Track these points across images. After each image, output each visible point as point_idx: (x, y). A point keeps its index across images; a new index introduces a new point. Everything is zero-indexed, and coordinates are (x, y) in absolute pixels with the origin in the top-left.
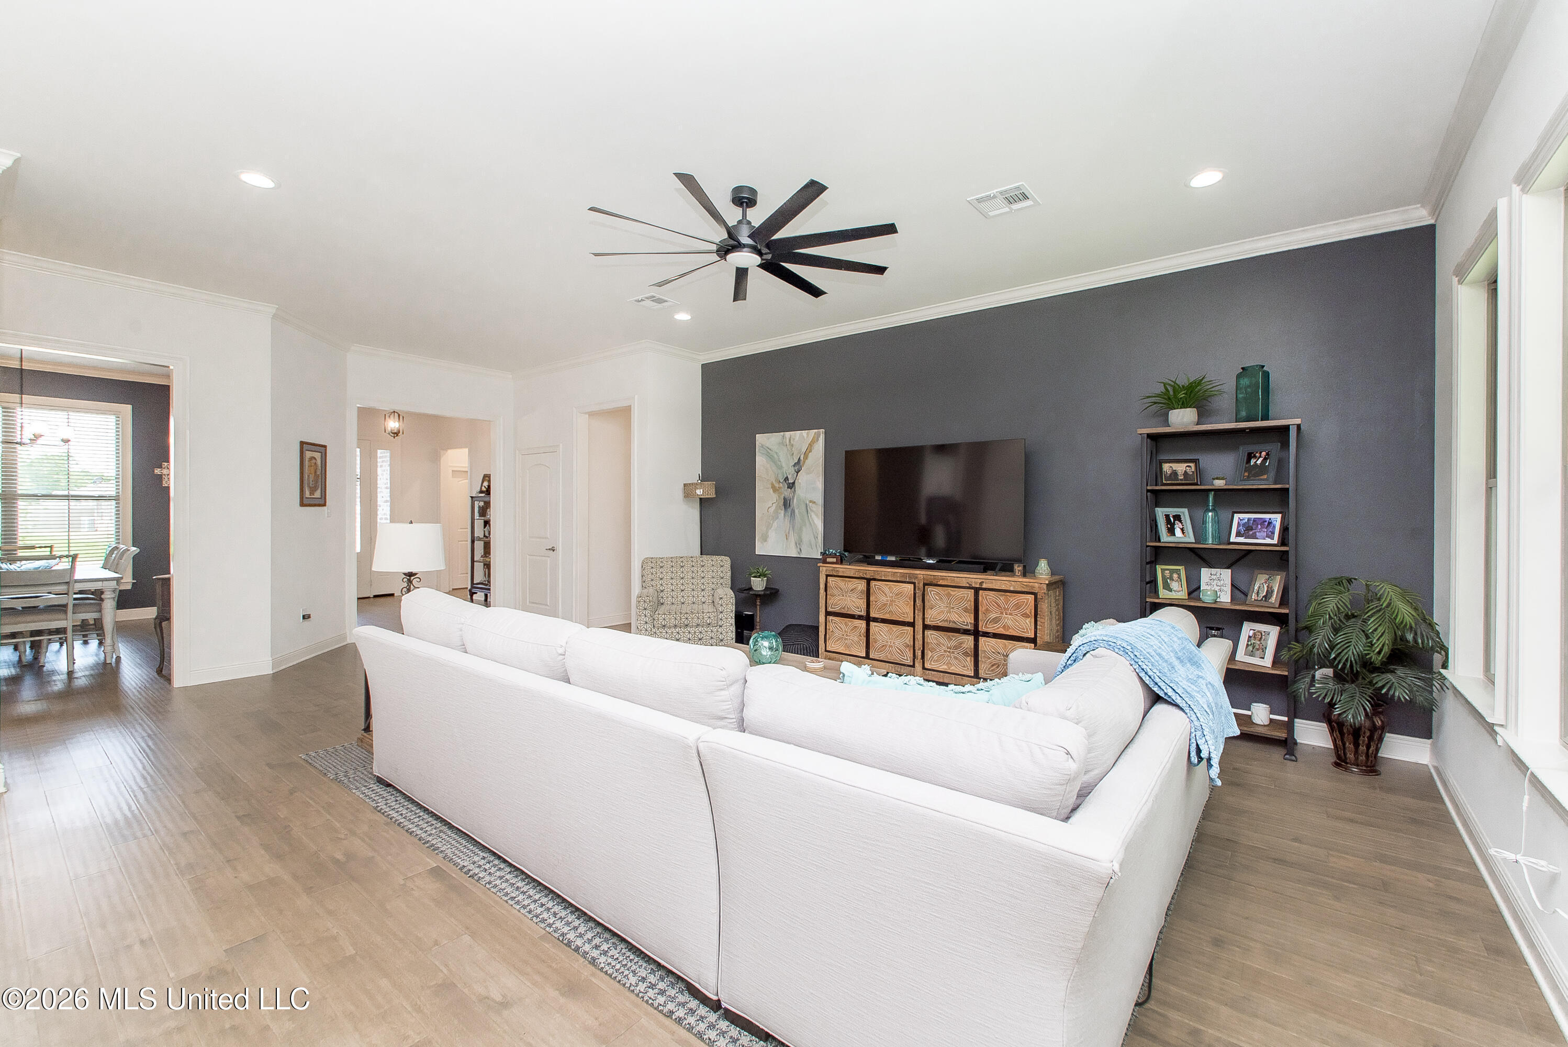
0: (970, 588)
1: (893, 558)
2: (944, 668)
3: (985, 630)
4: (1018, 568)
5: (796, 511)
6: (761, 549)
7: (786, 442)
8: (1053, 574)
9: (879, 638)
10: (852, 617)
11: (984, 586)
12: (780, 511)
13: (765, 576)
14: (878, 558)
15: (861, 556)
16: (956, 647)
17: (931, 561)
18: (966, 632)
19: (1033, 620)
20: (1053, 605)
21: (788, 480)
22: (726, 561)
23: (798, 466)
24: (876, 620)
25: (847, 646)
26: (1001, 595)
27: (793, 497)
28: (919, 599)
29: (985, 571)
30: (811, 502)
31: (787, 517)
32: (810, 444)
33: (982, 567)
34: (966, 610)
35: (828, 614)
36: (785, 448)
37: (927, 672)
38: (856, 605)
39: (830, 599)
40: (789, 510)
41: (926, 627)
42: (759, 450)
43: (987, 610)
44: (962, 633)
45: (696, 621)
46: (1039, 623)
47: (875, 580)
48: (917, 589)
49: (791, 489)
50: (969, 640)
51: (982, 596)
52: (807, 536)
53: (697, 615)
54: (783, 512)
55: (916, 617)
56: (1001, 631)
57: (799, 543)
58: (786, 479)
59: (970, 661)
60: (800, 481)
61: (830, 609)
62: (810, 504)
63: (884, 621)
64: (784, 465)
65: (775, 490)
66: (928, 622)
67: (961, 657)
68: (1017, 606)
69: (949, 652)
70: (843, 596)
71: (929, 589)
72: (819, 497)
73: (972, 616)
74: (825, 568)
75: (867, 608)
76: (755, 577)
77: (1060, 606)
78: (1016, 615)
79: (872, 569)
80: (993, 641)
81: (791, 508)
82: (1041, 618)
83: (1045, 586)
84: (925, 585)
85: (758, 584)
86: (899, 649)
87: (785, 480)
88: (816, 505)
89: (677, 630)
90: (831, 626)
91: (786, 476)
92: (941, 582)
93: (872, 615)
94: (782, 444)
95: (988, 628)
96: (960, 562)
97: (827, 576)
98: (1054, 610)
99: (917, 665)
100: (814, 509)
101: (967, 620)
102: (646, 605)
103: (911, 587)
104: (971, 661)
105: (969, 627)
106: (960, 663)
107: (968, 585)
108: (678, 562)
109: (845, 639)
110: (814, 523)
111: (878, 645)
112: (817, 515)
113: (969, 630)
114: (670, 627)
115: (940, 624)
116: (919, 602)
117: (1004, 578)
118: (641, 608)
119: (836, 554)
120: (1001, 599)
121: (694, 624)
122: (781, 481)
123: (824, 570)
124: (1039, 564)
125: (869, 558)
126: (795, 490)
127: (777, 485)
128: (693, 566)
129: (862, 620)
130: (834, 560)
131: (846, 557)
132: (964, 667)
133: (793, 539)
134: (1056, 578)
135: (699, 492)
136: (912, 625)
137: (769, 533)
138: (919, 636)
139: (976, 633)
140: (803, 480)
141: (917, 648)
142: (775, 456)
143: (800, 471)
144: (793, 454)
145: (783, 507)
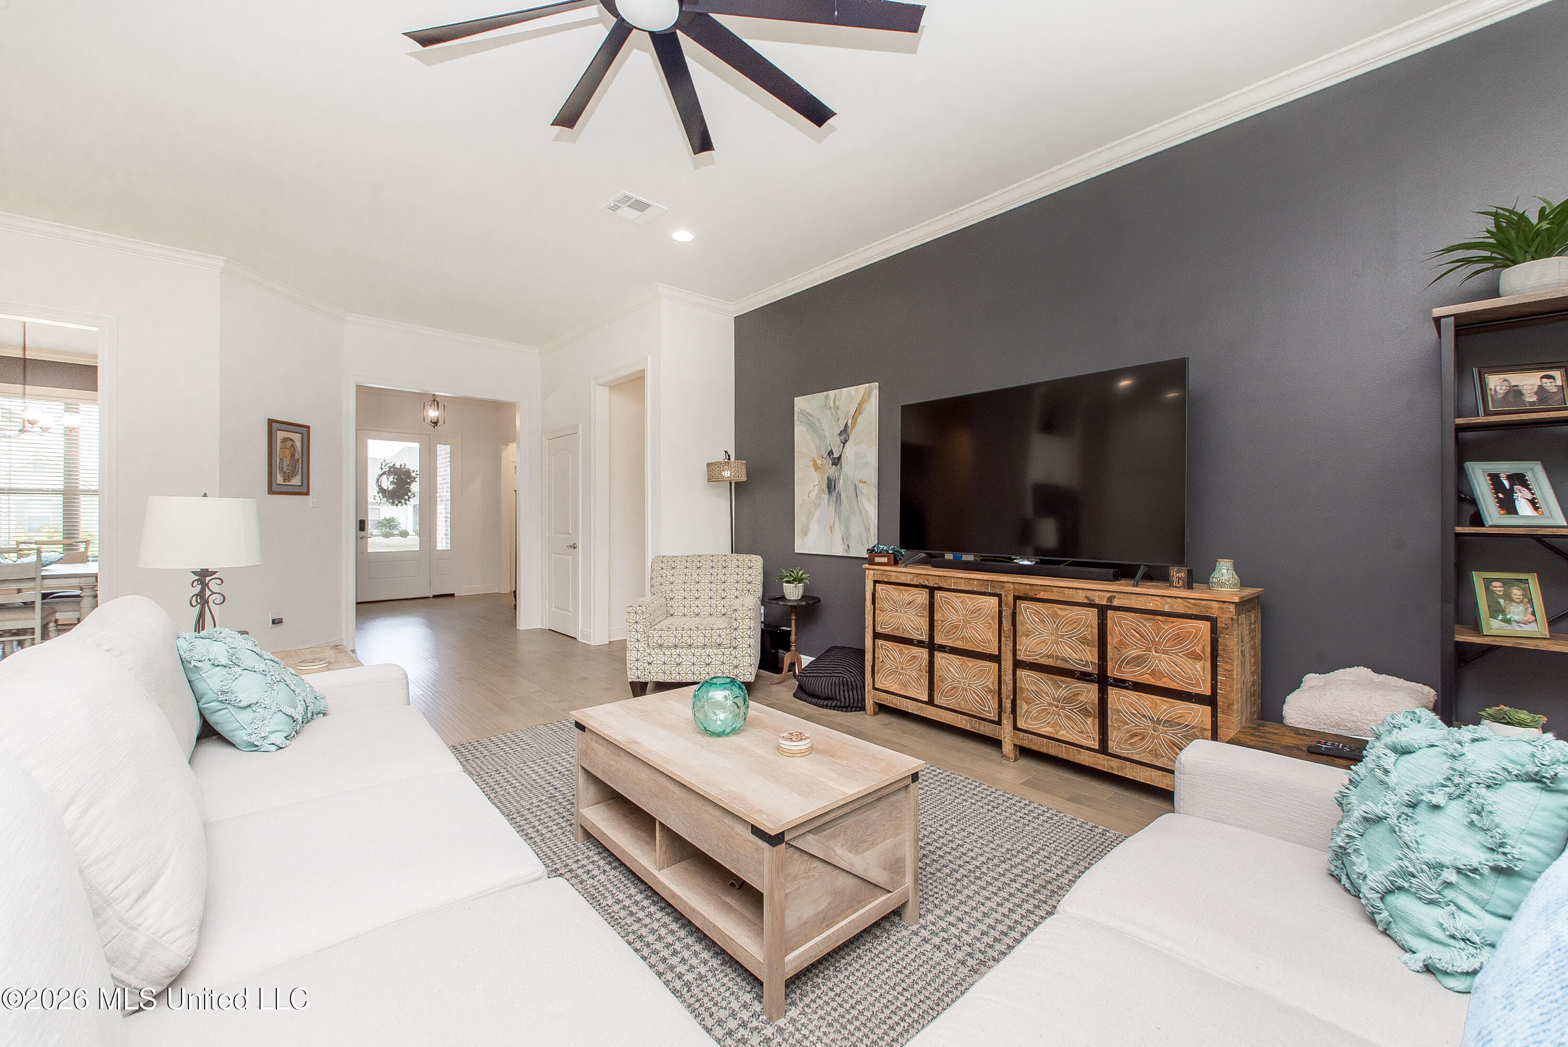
0: (1091, 605)
1: (968, 557)
2: (1047, 730)
3: (1117, 675)
4: (1178, 574)
5: (843, 495)
6: (801, 546)
7: (830, 405)
8: (1243, 584)
9: (945, 674)
10: (908, 642)
11: (1116, 603)
12: (823, 495)
13: (800, 581)
14: (949, 556)
15: (924, 555)
16: (1068, 700)
17: (1026, 563)
18: (1084, 677)
19: (1208, 665)
20: (1246, 639)
21: (833, 454)
22: (757, 562)
23: (845, 434)
24: (942, 648)
25: (904, 685)
26: (1146, 619)
27: (839, 478)
28: (1007, 621)
29: (1116, 577)
30: (861, 481)
31: (831, 503)
32: (859, 404)
33: (1112, 571)
34: (1084, 641)
35: (876, 636)
36: (828, 412)
37: (1021, 734)
38: (916, 626)
39: (879, 615)
40: (834, 494)
41: (1018, 664)
42: (798, 417)
43: (1121, 643)
44: (1077, 678)
45: (701, 640)
46: (1220, 671)
47: (940, 589)
48: (1003, 605)
49: (836, 465)
50: (1090, 692)
51: (1113, 619)
52: (856, 529)
53: (704, 632)
54: (826, 496)
55: (1003, 647)
56: (1148, 679)
57: (845, 539)
58: (831, 453)
59: (1091, 725)
60: (846, 454)
61: (879, 630)
62: (860, 485)
63: (954, 651)
64: (827, 435)
65: (817, 468)
66: (1021, 656)
67: (1078, 717)
68: (1178, 639)
69: (1057, 707)
70: (897, 611)
71: (1023, 605)
72: (871, 474)
73: (1095, 650)
74: (872, 572)
75: (930, 630)
76: (788, 582)
77: (1258, 641)
78: (1176, 653)
79: (936, 573)
80: (1132, 696)
81: (837, 491)
82: (1224, 662)
83: (1232, 608)
84: (1016, 598)
85: (793, 592)
86: (978, 696)
87: (829, 454)
88: (868, 485)
89: (678, 651)
90: (880, 654)
91: (829, 449)
92: (1042, 595)
93: (939, 640)
94: (826, 406)
95: (1123, 672)
96: (1074, 564)
97: (875, 582)
98: (1247, 647)
99: (1004, 721)
100: (865, 492)
101: (1087, 657)
102: (638, 617)
103: (994, 601)
104: (1094, 725)
105: (1089, 669)
106: (1074, 726)
107: (1086, 601)
108: (696, 562)
109: (902, 674)
110: (865, 509)
111: (945, 686)
112: (869, 499)
113: (1090, 675)
114: (668, 648)
115: (1041, 661)
116: (1007, 625)
117: (1152, 591)
118: (631, 621)
119: (887, 551)
120: (1148, 625)
121: (699, 644)
122: (825, 456)
123: (870, 575)
124: (1218, 568)
125: (936, 557)
126: (841, 468)
127: (819, 462)
128: (712, 567)
129: (923, 647)
130: (885, 560)
131: (902, 555)
132: (1082, 732)
133: (838, 532)
134: (1249, 592)
135: (727, 474)
136: (996, 659)
137: (810, 525)
138: (1008, 678)
139: (1103, 680)
140: (850, 452)
141: (1004, 695)
142: (817, 423)
143: (847, 441)
144: (839, 419)
145: (827, 490)
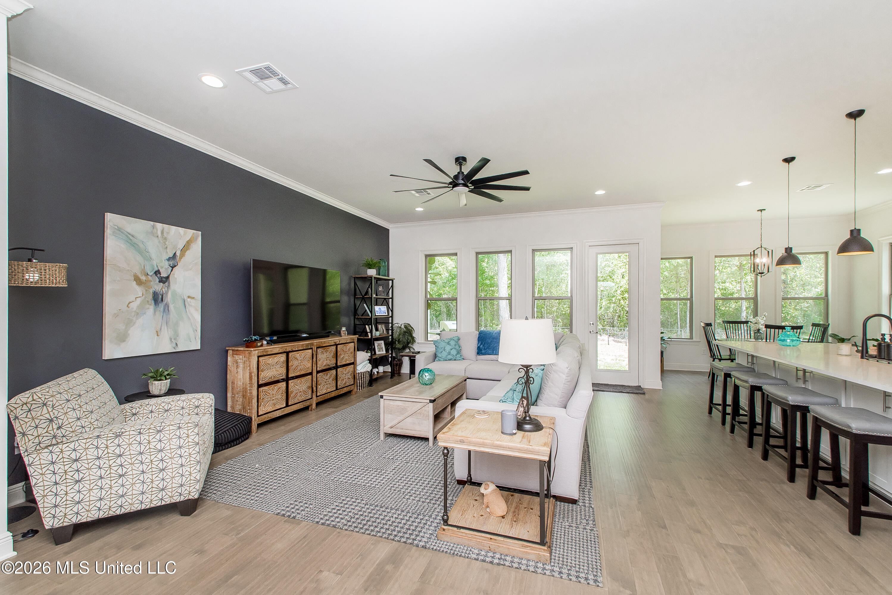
4: (343, 332)
5: (171, 307)
6: (115, 352)
7: (157, 233)
9: (294, 388)
10: (276, 383)
11: (340, 342)
12: (148, 306)
13: (169, 377)
17: (305, 335)
21: (160, 273)
23: (173, 261)
24: (293, 378)
27: (167, 293)
28: (314, 357)
30: (189, 297)
31: (157, 313)
32: (185, 243)
35: (259, 386)
36: (154, 239)
38: (280, 372)
39: (261, 374)
40: (161, 306)
41: (317, 372)
42: (111, 230)
47: (293, 351)
49: (164, 283)
52: (184, 330)
54: (151, 307)
55: (313, 368)
58: (157, 272)
60: (175, 276)
61: (261, 382)
62: (189, 299)
63: (298, 377)
64: (154, 256)
65: (138, 282)
66: (319, 369)
69: (327, 382)
70: (270, 369)
71: (318, 350)
72: (198, 293)
74: (257, 352)
75: (287, 372)
79: (289, 345)
81: (164, 303)
86: (305, 392)
87: (155, 273)
88: (196, 300)
90: (262, 395)
91: (156, 269)
92: (324, 345)
93: (290, 375)
97: (260, 357)
100: (190, 304)
101: (329, 363)
103: (310, 351)
109: (272, 400)
111: (293, 394)
112: (196, 310)
113: (331, 368)
120: (345, 347)
122: (150, 274)
126: (169, 286)
127: (143, 278)
129: (283, 382)
133: (165, 333)
135: (32, 277)
136: (311, 374)
137: (129, 332)
138: (314, 379)
140: (179, 275)
141: (313, 387)
142: (141, 246)
143: (175, 266)
144: (167, 248)
145: (153, 302)
